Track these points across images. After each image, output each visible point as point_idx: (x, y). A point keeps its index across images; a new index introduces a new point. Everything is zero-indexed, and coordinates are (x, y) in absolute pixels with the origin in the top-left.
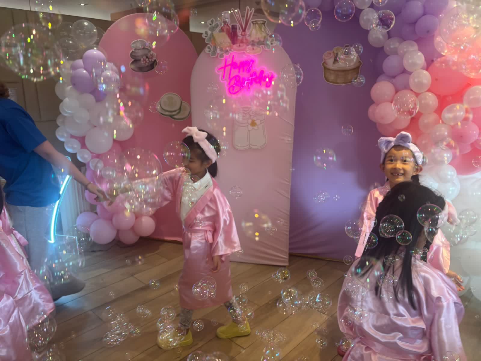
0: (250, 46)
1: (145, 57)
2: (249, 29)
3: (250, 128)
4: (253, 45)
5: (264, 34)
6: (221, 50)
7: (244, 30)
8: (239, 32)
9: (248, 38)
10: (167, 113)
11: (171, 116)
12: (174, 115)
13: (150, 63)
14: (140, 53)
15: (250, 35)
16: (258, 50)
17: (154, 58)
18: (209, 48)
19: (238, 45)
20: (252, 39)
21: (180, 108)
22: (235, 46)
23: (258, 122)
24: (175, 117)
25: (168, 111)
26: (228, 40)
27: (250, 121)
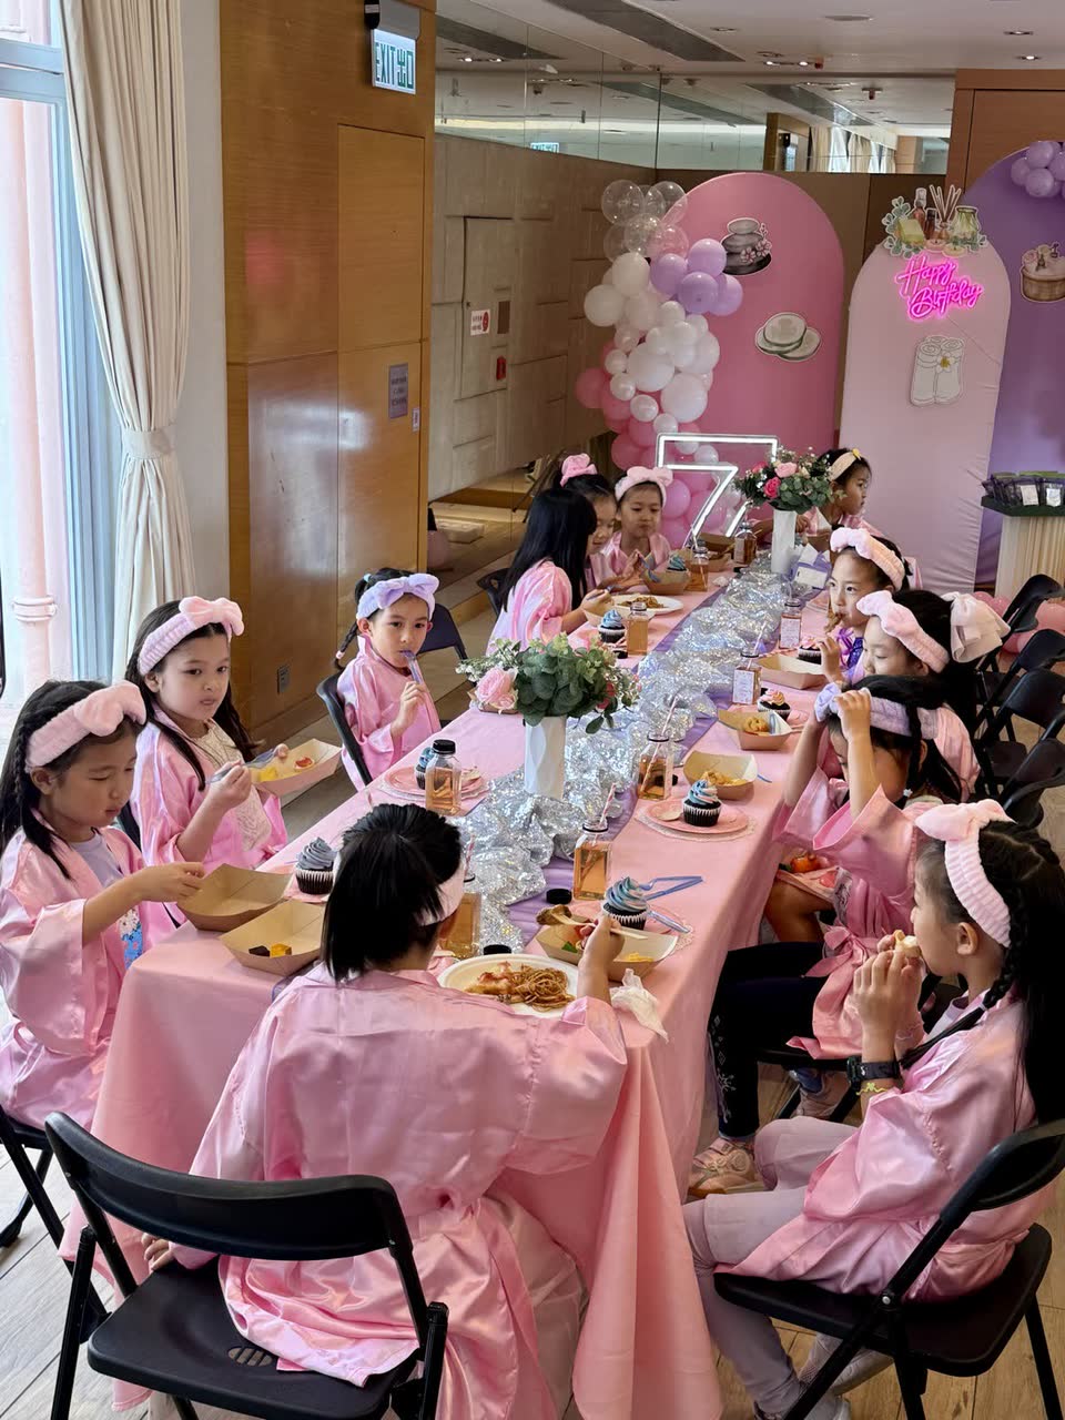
0: (951, 245)
1: (749, 249)
2: (951, 219)
3: (939, 368)
4: (955, 243)
5: (972, 229)
6: (909, 246)
7: (945, 220)
8: (937, 223)
9: (949, 232)
10: (775, 348)
11: (781, 354)
12: (787, 352)
13: (758, 260)
14: (741, 241)
15: (952, 228)
16: (962, 250)
17: (767, 252)
18: (890, 241)
19: (934, 241)
20: (955, 234)
21: (802, 339)
22: (929, 241)
23: (951, 360)
24: (789, 355)
25: (777, 345)
26: (920, 232)
27: (940, 359)
